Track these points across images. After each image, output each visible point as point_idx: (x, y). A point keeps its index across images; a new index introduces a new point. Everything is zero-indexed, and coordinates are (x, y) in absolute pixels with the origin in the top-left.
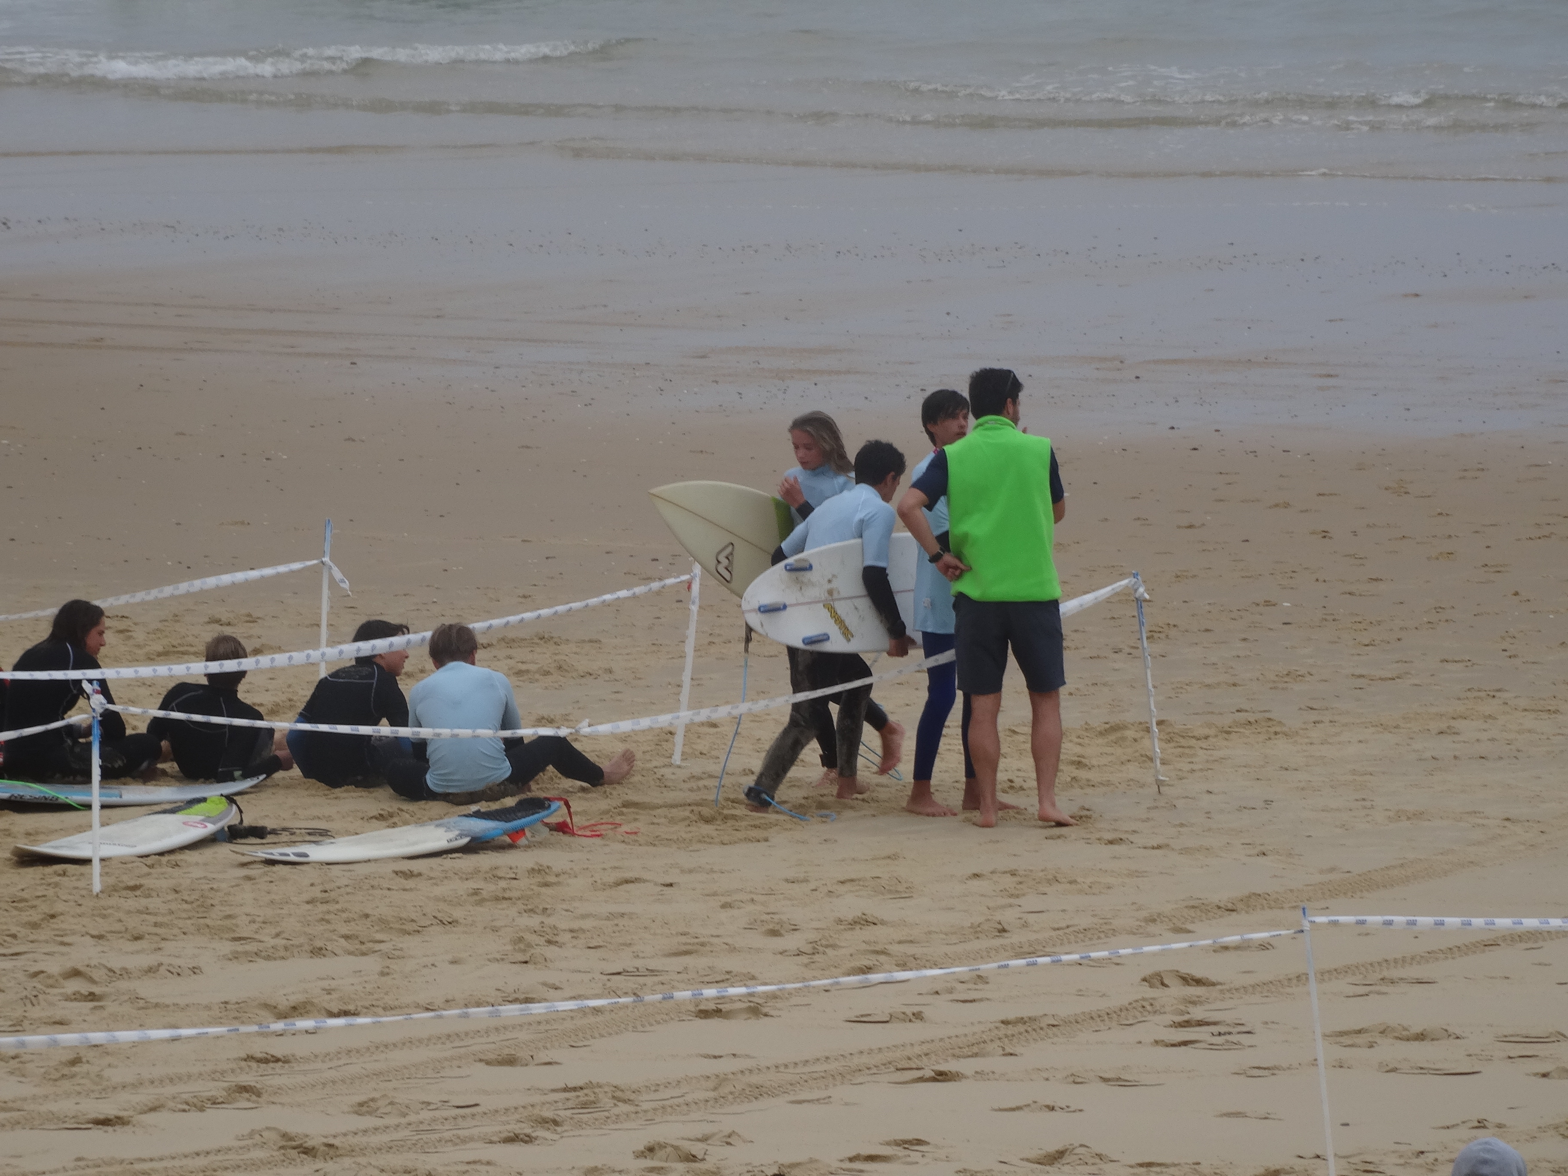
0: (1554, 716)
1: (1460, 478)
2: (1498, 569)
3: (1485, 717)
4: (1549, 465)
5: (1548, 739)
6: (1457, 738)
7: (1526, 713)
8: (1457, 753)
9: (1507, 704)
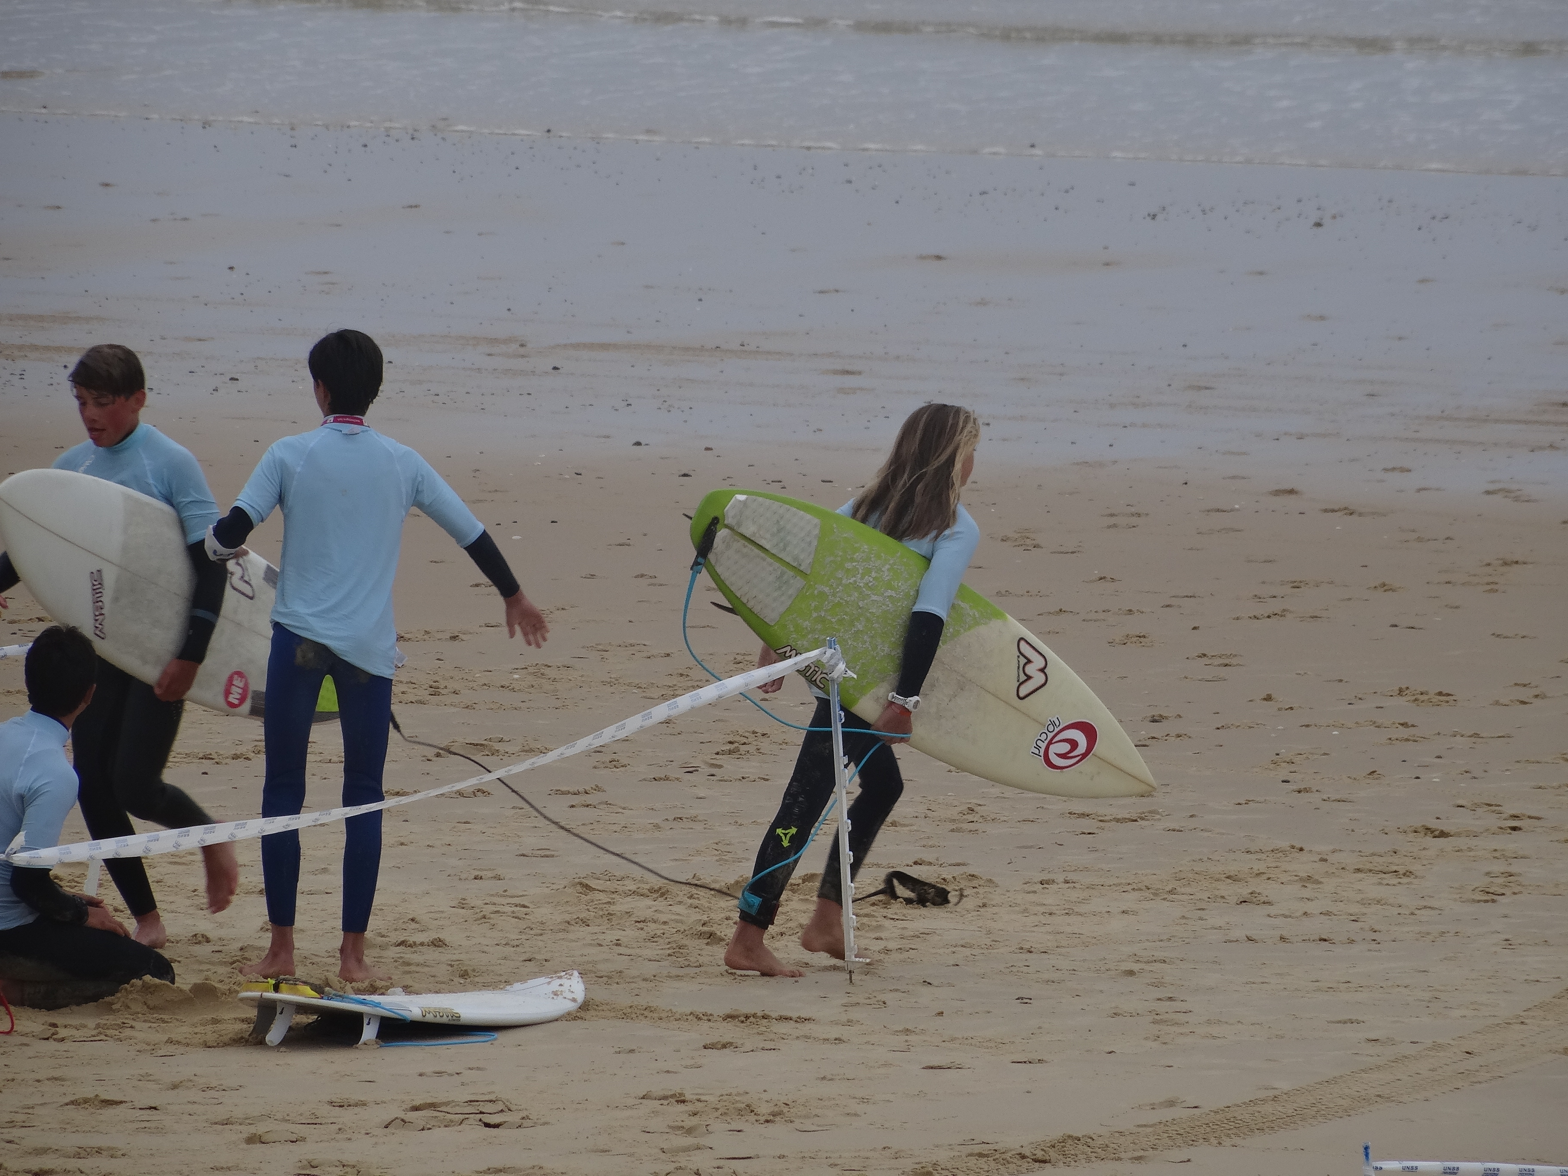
0: (1405, 880)
1: (1109, 527)
2: (1227, 661)
3: (1301, 879)
4: (1238, 510)
5: (1412, 914)
6: (1272, 910)
7: (1360, 875)
8: (1285, 933)
9: (1326, 860)
